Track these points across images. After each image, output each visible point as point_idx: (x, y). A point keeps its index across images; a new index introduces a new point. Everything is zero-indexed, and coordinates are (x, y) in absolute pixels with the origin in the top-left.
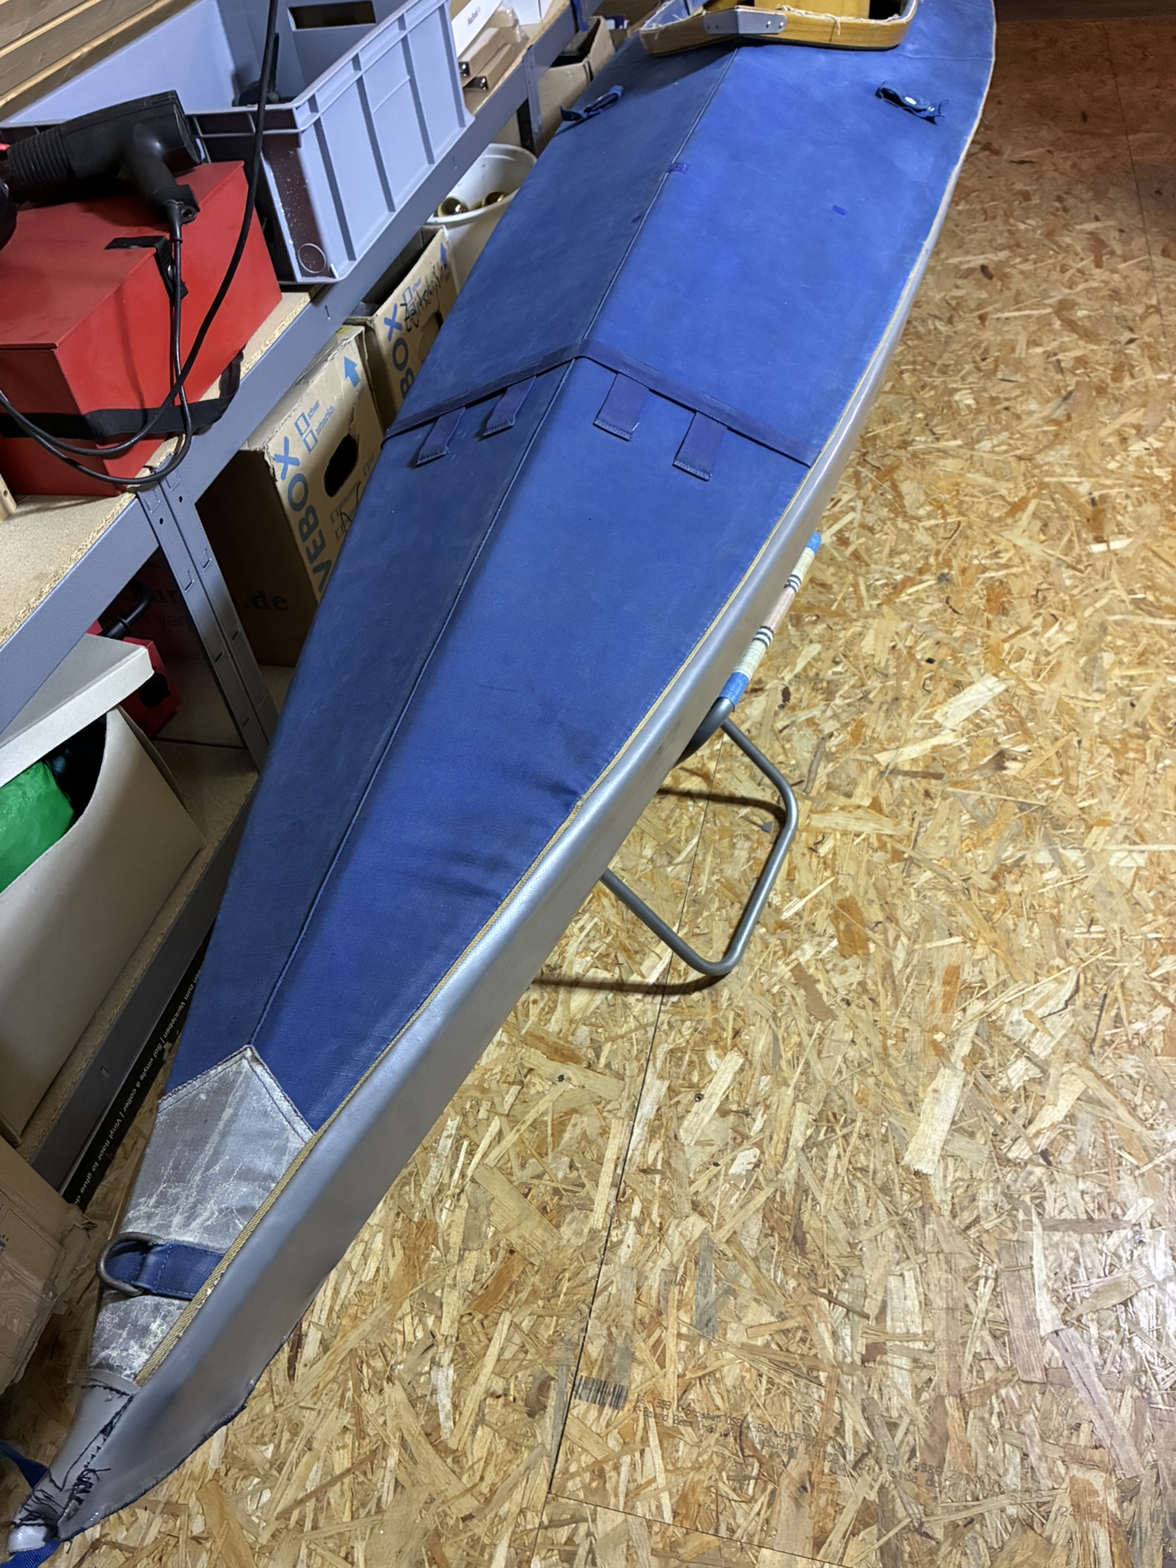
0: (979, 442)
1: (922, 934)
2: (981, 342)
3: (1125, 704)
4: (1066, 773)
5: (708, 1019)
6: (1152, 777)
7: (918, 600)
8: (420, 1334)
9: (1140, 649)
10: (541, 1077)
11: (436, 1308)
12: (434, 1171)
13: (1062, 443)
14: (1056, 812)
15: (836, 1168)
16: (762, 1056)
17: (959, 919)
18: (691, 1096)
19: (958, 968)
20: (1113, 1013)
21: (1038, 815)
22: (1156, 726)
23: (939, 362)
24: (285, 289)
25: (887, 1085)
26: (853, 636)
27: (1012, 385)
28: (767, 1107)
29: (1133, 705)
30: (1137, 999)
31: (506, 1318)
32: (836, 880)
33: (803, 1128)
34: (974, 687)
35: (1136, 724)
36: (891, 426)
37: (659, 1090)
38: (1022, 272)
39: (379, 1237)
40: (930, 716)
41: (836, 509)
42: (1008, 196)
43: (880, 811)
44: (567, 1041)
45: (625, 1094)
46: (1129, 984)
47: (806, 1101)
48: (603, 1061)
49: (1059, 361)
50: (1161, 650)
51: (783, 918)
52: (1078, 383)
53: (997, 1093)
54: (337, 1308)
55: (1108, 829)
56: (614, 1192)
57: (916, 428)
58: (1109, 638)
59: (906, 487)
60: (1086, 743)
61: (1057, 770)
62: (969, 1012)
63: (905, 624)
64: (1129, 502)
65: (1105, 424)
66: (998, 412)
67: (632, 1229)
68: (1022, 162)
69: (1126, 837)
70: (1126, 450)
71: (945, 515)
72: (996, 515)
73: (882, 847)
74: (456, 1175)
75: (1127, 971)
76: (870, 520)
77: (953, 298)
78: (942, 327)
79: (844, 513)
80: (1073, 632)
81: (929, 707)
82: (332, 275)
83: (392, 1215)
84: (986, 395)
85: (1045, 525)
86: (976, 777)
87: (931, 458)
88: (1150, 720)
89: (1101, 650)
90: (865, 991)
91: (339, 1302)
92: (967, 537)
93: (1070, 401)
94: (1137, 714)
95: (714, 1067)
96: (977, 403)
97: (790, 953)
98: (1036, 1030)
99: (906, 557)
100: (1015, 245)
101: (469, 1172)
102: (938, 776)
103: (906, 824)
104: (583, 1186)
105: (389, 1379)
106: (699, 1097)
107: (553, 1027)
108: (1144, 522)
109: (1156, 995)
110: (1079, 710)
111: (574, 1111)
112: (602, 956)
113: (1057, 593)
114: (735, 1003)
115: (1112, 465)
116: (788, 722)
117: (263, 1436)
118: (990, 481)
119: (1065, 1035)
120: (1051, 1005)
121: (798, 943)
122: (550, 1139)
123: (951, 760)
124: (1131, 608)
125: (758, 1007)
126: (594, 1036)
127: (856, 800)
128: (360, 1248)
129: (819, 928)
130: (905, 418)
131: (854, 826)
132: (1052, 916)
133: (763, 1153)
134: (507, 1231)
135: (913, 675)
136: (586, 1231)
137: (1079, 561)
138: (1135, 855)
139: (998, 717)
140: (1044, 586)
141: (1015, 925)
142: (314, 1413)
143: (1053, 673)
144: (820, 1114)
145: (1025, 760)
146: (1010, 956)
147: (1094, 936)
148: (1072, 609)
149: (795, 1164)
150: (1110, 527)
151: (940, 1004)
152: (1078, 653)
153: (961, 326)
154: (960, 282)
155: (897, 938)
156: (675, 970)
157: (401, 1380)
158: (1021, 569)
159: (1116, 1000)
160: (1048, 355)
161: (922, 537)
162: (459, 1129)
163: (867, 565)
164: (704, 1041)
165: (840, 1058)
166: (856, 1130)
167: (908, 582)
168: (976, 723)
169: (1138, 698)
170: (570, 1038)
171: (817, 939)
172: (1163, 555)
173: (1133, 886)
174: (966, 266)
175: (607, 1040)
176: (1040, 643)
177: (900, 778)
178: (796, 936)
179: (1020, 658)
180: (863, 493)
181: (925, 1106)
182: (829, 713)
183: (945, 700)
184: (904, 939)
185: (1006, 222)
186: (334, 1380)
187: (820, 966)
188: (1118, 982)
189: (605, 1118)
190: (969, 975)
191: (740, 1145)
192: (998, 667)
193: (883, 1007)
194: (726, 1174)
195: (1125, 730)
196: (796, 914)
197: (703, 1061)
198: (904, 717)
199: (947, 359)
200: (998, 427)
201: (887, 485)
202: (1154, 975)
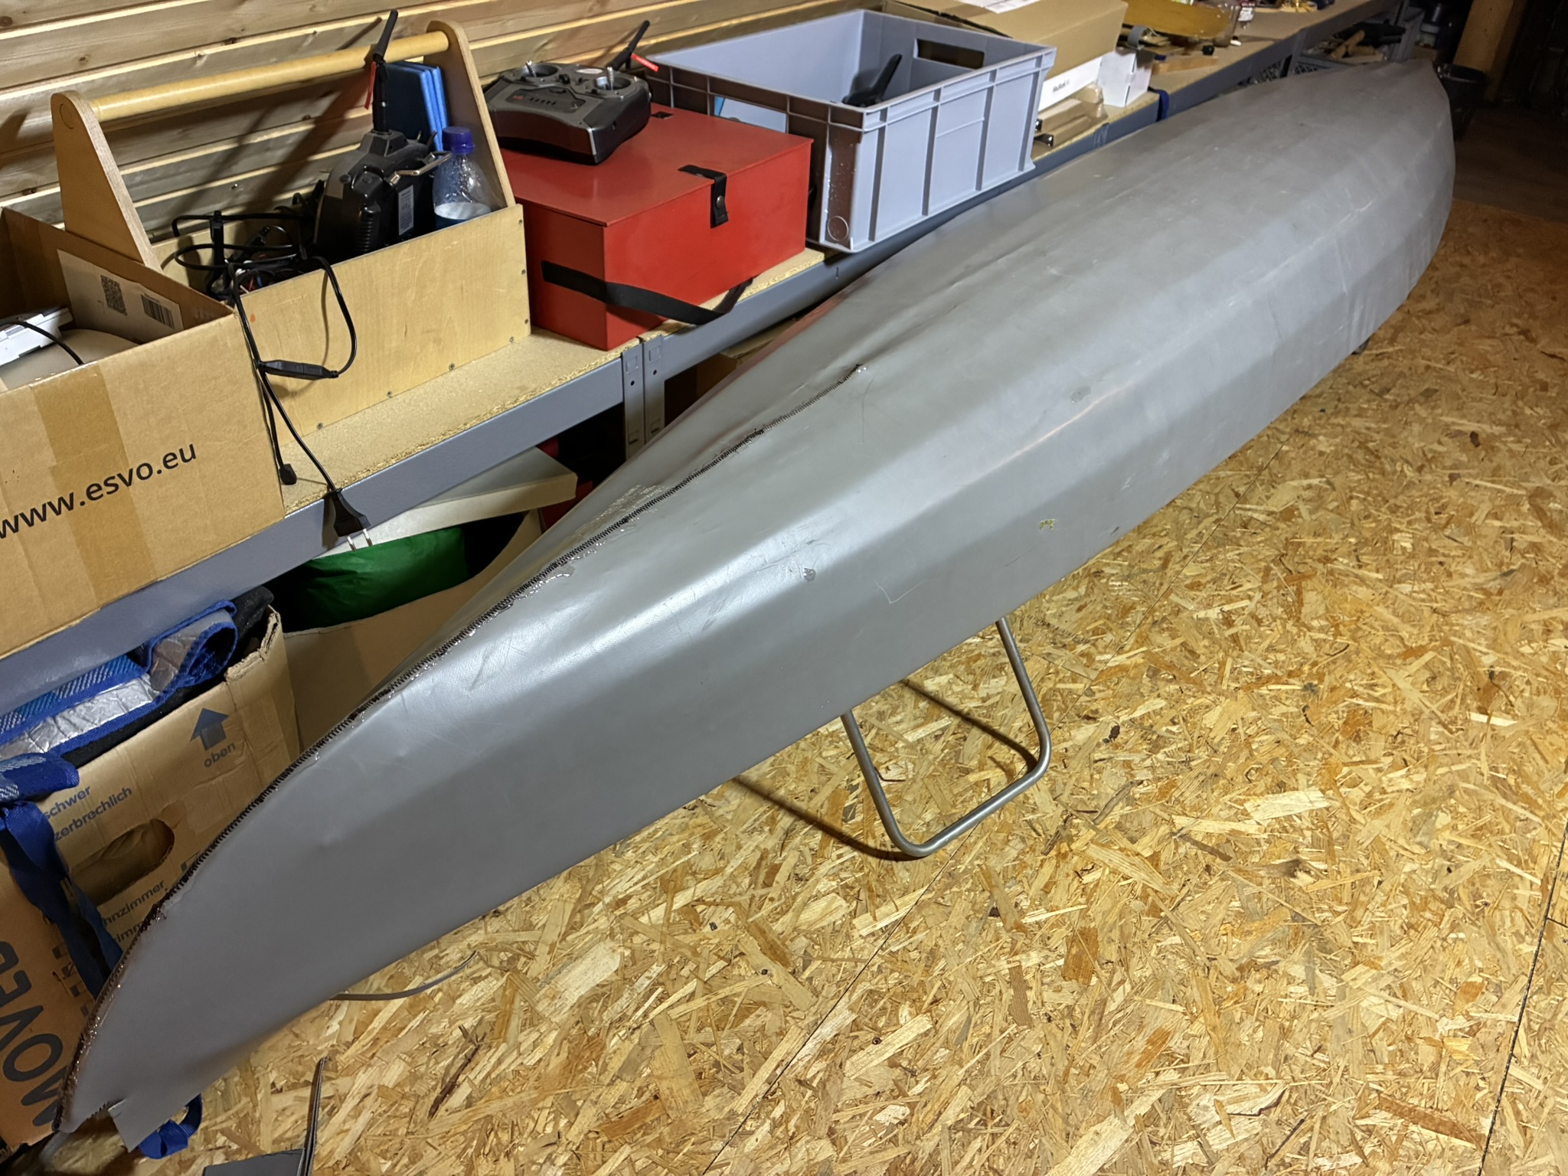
0: (1399, 582)
1: (1147, 990)
2: (1441, 497)
3: (1442, 866)
4: (1354, 904)
5: (916, 979)
6: (1439, 943)
7: (1277, 698)
8: (549, 1130)
9: (1480, 823)
10: (748, 963)
11: (572, 1115)
12: (623, 1002)
13: (1483, 612)
14: (1328, 934)
15: (973, 1160)
16: (951, 1031)
17: (1189, 991)
18: (871, 1036)
19: (1169, 1033)
20: (1302, 1140)
21: (1309, 931)
22: (1464, 897)
23: (1392, 501)
24: (809, 245)
25: (1053, 1107)
26: (1200, 706)
27: (1455, 544)
28: (934, 1077)
29: (1449, 870)
30: (1332, 1136)
31: (626, 1150)
32: (1088, 909)
33: (958, 1109)
34: (1296, 793)
35: (1445, 889)
36: (1319, 539)
37: (845, 1019)
38: (1510, 450)
39: (554, 1034)
40: (1242, 802)
41: (1234, 592)
42: (1527, 380)
43: (1156, 866)
44: (784, 944)
45: (813, 1010)
46: (1330, 1121)
47: (972, 1087)
48: (807, 973)
49: (1512, 540)
50: (1501, 832)
51: (1024, 921)
52: (1523, 564)
53: (1156, 1162)
54: (493, 1076)
55: (1374, 971)
56: (766, 1088)
57: (1344, 549)
58: (1453, 801)
59: (1310, 597)
60: (1386, 886)
61: (1346, 898)
62: (1161, 1078)
63: (1254, 714)
64: (1528, 688)
65: (1535, 611)
66: (1432, 564)
67: (767, 1127)
68: (1553, 356)
69: (1389, 987)
70: (1546, 641)
71: (1337, 634)
72: (1389, 652)
73: (1144, 897)
74: (640, 1012)
75: (1334, 1107)
76: (1262, 613)
77: (1431, 451)
78: (1409, 472)
79: (1240, 598)
80: (1418, 783)
81: (1244, 794)
82: (848, 246)
83: (573, 1020)
84: (1426, 545)
85: (1434, 678)
86: (1262, 873)
87: (1346, 580)
88: (1461, 890)
89: (1440, 809)
90: (1071, 1016)
91: (497, 1072)
92: (1350, 661)
93: (1509, 579)
94: (1450, 881)
95: (902, 1022)
96: (1414, 549)
97: (1016, 954)
98: (1220, 1123)
99: (1281, 657)
100: (1515, 425)
101: (651, 1016)
102: (1226, 858)
103: (1176, 886)
104: (742, 1070)
105: (507, 1154)
106: (877, 1041)
107: (777, 927)
108: (1536, 711)
109: (1353, 1140)
110: (1393, 853)
111: (764, 1004)
112: (846, 886)
113: (1418, 743)
114: (946, 975)
115: (1526, 650)
116: (1106, 756)
117: (387, 1151)
118: (1396, 620)
119: (1246, 1140)
120: (1244, 1107)
121: (1028, 948)
122: (732, 1018)
123: (1244, 849)
124: (1487, 782)
125: (965, 987)
126: (809, 950)
127: (1138, 847)
128: (535, 1035)
129: (1052, 943)
130: (1337, 538)
131: (1126, 869)
132: (1282, 1027)
133: (912, 1114)
134: (660, 1078)
135: (1242, 760)
136: (727, 1109)
137: (1454, 722)
138: (1390, 1006)
139: (1308, 829)
140: (1408, 731)
141: (1242, 1019)
142: (435, 1153)
143: (1380, 811)
144: (980, 1104)
145: (1318, 878)
146: (1224, 1046)
147: (1315, 1062)
148: (1427, 762)
149: (937, 1139)
150: (1499, 702)
151: (1136, 1058)
152: (1415, 802)
153: (1428, 477)
154: (1444, 439)
155: (1122, 982)
156: (906, 925)
157: (516, 1160)
158: (1391, 708)
159: (1312, 1129)
160: (1504, 530)
161: (1305, 645)
162: (660, 975)
163: (1241, 650)
164: (904, 996)
165: (1020, 1064)
166: (1007, 1134)
167: (1275, 679)
168: (1286, 825)
169: (1457, 867)
170: (787, 943)
171: (1046, 952)
172: (1541, 748)
173: (1375, 1034)
174: (1457, 428)
175: (818, 958)
176: (1380, 780)
177: (1188, 844)
178: (1027, 941)
179: (1354, 785)
180: (1266, 587)
181: (1082, 1143)
182: (1148, 762)
183: (1262, 794)
184: (1128, 986)
185: (1514, 403)
186: (464, 1133)
187: (1038, 976)
188: (1321, 1113)
189: (786, 1022)
190: (1176, 1044)
191: (895, 1098)
192: (1329, 783)
193: (1080, 1037)
194: (870, 1118)
195: (1432, 890)
196: (1037, 923)
197: (895, 1011)
198: (1215, 794)
199: (1402, 500)
200: (1425, 576)
201: (1292, 589)
202: (1359, 1122)
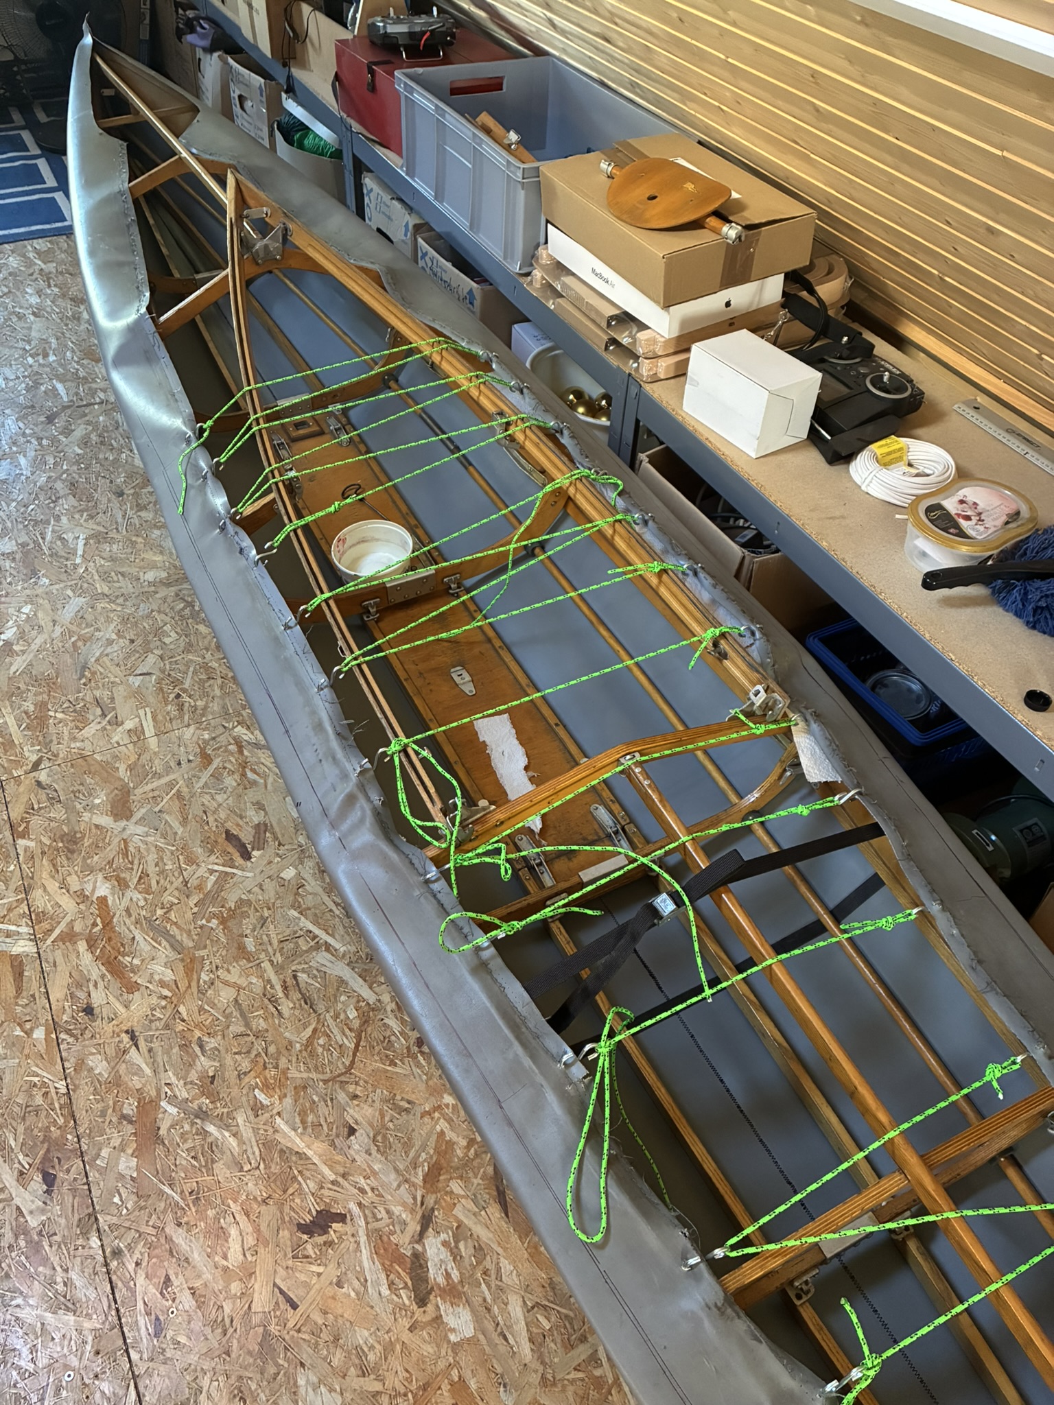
49: (104, 715)
86: (60, 411)
